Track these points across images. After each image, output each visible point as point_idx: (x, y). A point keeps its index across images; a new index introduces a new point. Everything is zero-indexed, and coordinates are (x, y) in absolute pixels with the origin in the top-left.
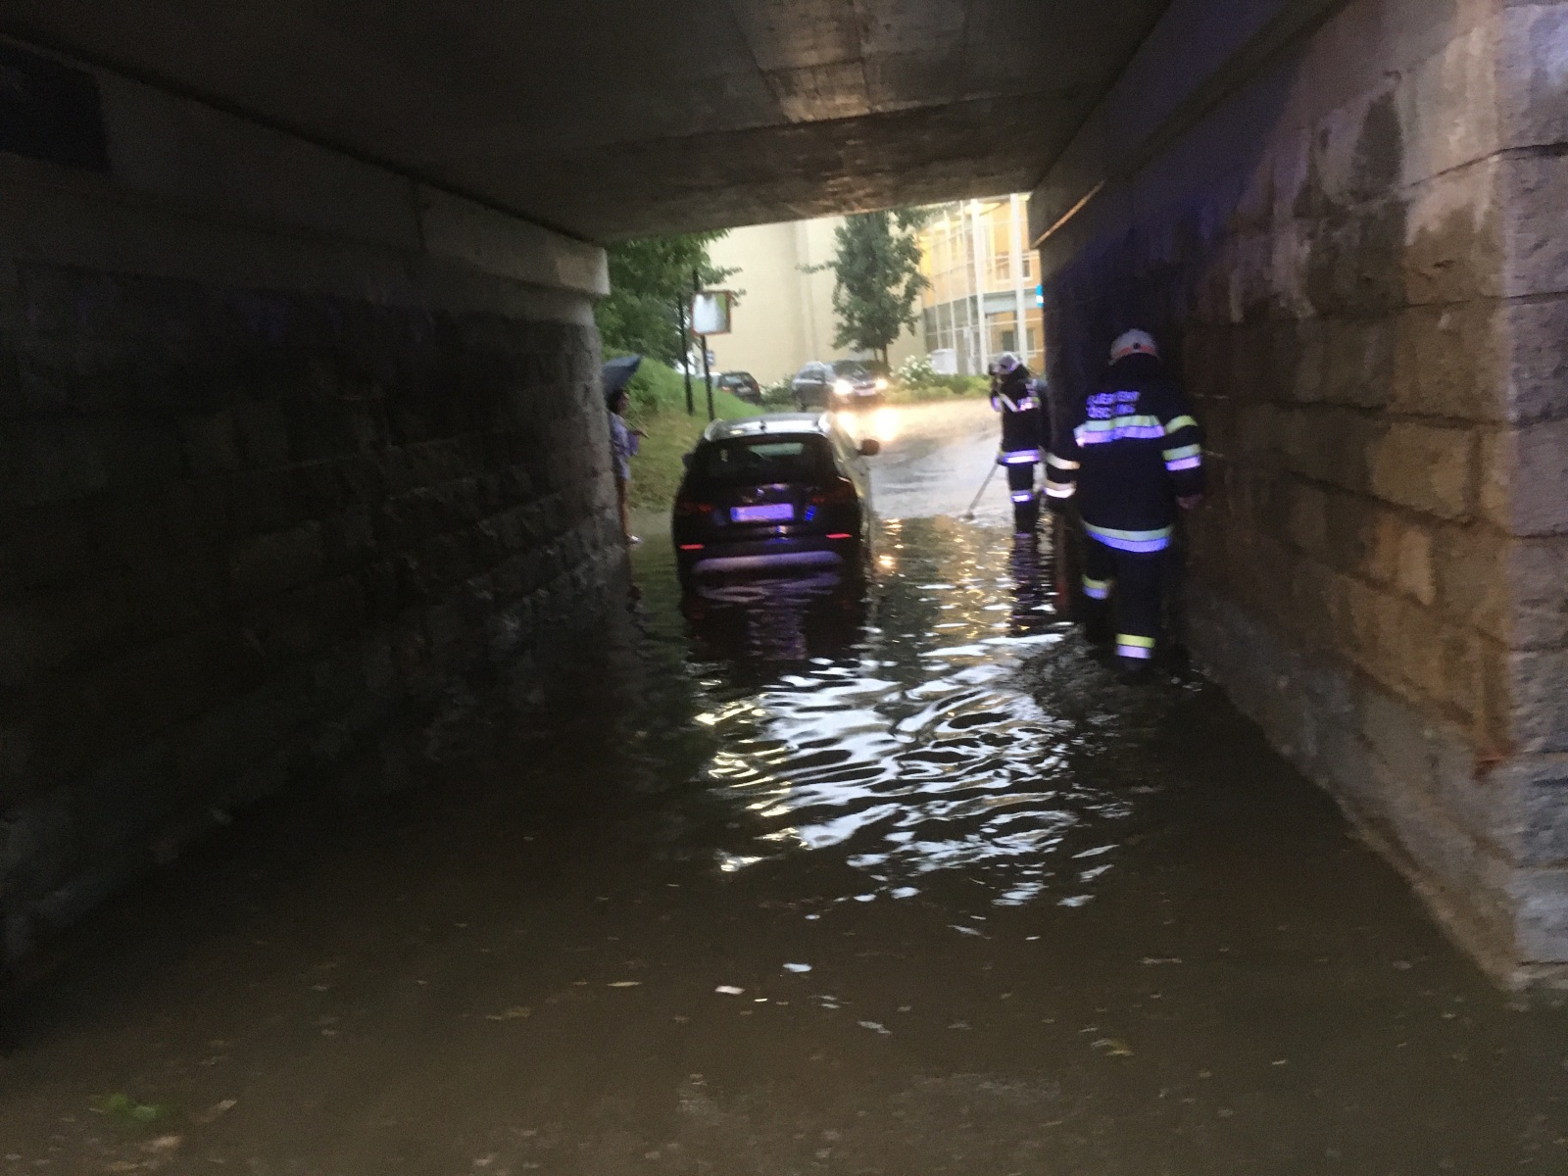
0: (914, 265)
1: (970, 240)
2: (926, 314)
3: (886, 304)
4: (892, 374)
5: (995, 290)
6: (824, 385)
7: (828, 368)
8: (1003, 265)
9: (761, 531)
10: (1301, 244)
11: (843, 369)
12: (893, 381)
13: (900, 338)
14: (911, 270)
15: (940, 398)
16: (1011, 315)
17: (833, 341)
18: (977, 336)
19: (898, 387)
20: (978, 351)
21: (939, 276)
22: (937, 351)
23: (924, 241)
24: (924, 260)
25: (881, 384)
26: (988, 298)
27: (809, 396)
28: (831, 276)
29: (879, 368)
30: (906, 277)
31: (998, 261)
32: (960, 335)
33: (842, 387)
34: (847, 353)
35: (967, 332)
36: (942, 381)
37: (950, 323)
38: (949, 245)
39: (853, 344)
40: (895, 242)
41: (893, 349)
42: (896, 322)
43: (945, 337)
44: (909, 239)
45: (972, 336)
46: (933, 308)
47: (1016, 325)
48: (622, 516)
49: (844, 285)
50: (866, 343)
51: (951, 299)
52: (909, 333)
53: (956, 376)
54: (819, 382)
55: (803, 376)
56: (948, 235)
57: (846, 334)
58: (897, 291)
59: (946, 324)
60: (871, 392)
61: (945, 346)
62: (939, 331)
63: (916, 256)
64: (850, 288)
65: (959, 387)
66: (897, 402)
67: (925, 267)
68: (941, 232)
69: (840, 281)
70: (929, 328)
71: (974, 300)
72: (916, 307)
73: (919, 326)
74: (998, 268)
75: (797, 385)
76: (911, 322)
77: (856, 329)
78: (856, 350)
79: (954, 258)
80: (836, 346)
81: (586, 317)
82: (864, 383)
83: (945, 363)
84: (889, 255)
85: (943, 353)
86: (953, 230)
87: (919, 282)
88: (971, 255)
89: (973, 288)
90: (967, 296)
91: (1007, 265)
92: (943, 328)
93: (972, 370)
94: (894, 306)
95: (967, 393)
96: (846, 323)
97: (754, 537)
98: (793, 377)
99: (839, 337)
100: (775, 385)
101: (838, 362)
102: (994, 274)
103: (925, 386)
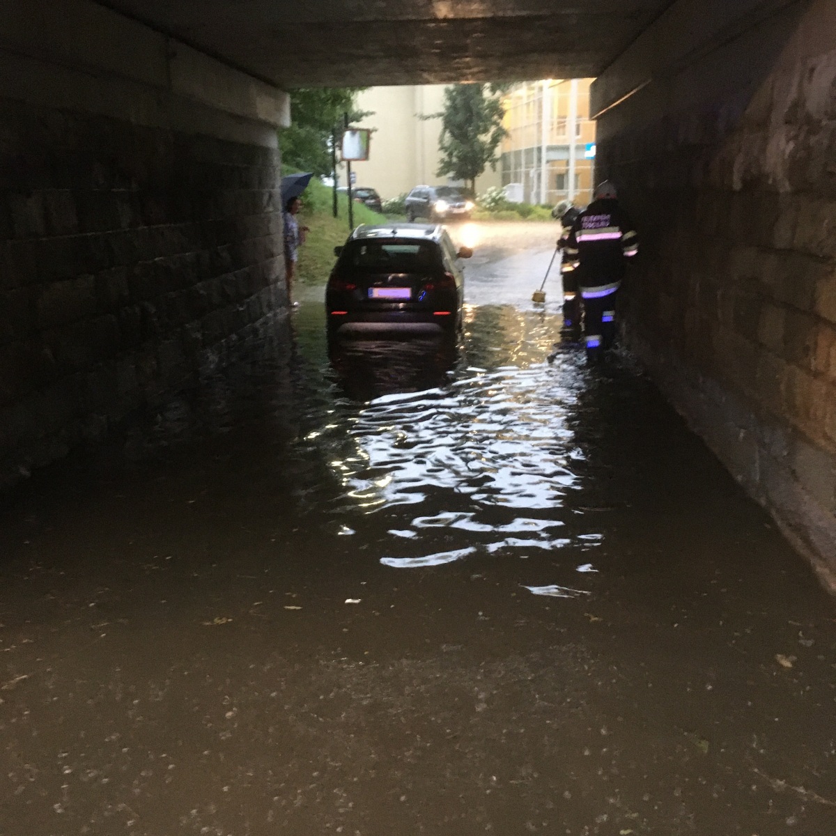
0: (499, 121)
1: (540, 106)
2: (504, 157)
3: (477, 148)
4: (478, 199)
5: (554, 144)
6: (428, 202)
7: (433, 190)
8: (562, 125)
9: (386, 306)
10: (788, 142)
11: (443, 192)
12: (478, 204)
13: (484, 173)
14: (496, 124)
15: (510, 219)
16: (565, 162)
17: (437, 172)
18: (539, 176)
19: (482, 209)
20: (539, 187)
21: (515, 130)
22: (511, 184)
23: (507, 103)
24: (506, 117)
25: (469, 206)
26: (550, 149)
27: (416, 210)
28: (439, 124)
29: (468, 194)
30: (493, 129)
31: (559, 123)
32: (527, 174)
33: (441, 206)
34: (445, 181)
35: (533, 172)
36: (512, 207)
37: (520, 165)
38: (525, 107)
39: (451, 174)
40: (486, 103)
41: (480, 180)
42: (484, 161)
43: (516, 175)
44: (496, 101)
45: (536, 176)
46: (509, 153)
47: (567, 171)
48: (289, 286)
49: (448, 131)
50: (461, 174)
51: (523, 147)
52: (492, 170)
53: (521, 204)
54: (425, 200)
55: (414, 195)
56: (525, 101)
57: (446, 167)
58: (485, 138)
59: (518, 165)
60: (462, 211)
61: (516, 181)
62: (512, 170)
63: (501, 114)
64: (452, 132)
65: (524, 212)
66: (481, 220)
67: (506, 123)
68: (520, 98)
69: (446, 128)
70: (506, 167)
71: (539, 149)
72: (498, 152)
73: (499, 165)
74: (559, 128)
75: (409, 201)
76: (494, 162)
77: (455, 164)
78: (453, 179)
79: (528, 117)
80: (439, 175)
81: (273, 142)
82: (457, 204)
83: (514, 194)
84: (482, 111)
85: (513, 187)
86: (529, 97)
87: (501, 134)
88: (540, 117)
89: (539, 141)
90: (536, 146)
91: (564, 126)
92: (516, 168)
93: (533, 201)
94: (482, 150)
95: (529, 217)
96: (447, 159)
97: (382, 309)
98: (406, 195)
99: (442, 168)
100: (392, 200)
101: (440, 186)
102: (555, 131)
103: (500, 210)
